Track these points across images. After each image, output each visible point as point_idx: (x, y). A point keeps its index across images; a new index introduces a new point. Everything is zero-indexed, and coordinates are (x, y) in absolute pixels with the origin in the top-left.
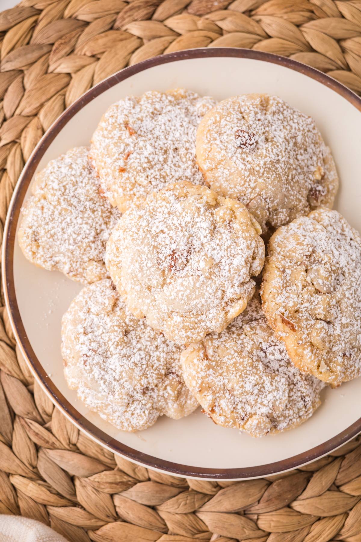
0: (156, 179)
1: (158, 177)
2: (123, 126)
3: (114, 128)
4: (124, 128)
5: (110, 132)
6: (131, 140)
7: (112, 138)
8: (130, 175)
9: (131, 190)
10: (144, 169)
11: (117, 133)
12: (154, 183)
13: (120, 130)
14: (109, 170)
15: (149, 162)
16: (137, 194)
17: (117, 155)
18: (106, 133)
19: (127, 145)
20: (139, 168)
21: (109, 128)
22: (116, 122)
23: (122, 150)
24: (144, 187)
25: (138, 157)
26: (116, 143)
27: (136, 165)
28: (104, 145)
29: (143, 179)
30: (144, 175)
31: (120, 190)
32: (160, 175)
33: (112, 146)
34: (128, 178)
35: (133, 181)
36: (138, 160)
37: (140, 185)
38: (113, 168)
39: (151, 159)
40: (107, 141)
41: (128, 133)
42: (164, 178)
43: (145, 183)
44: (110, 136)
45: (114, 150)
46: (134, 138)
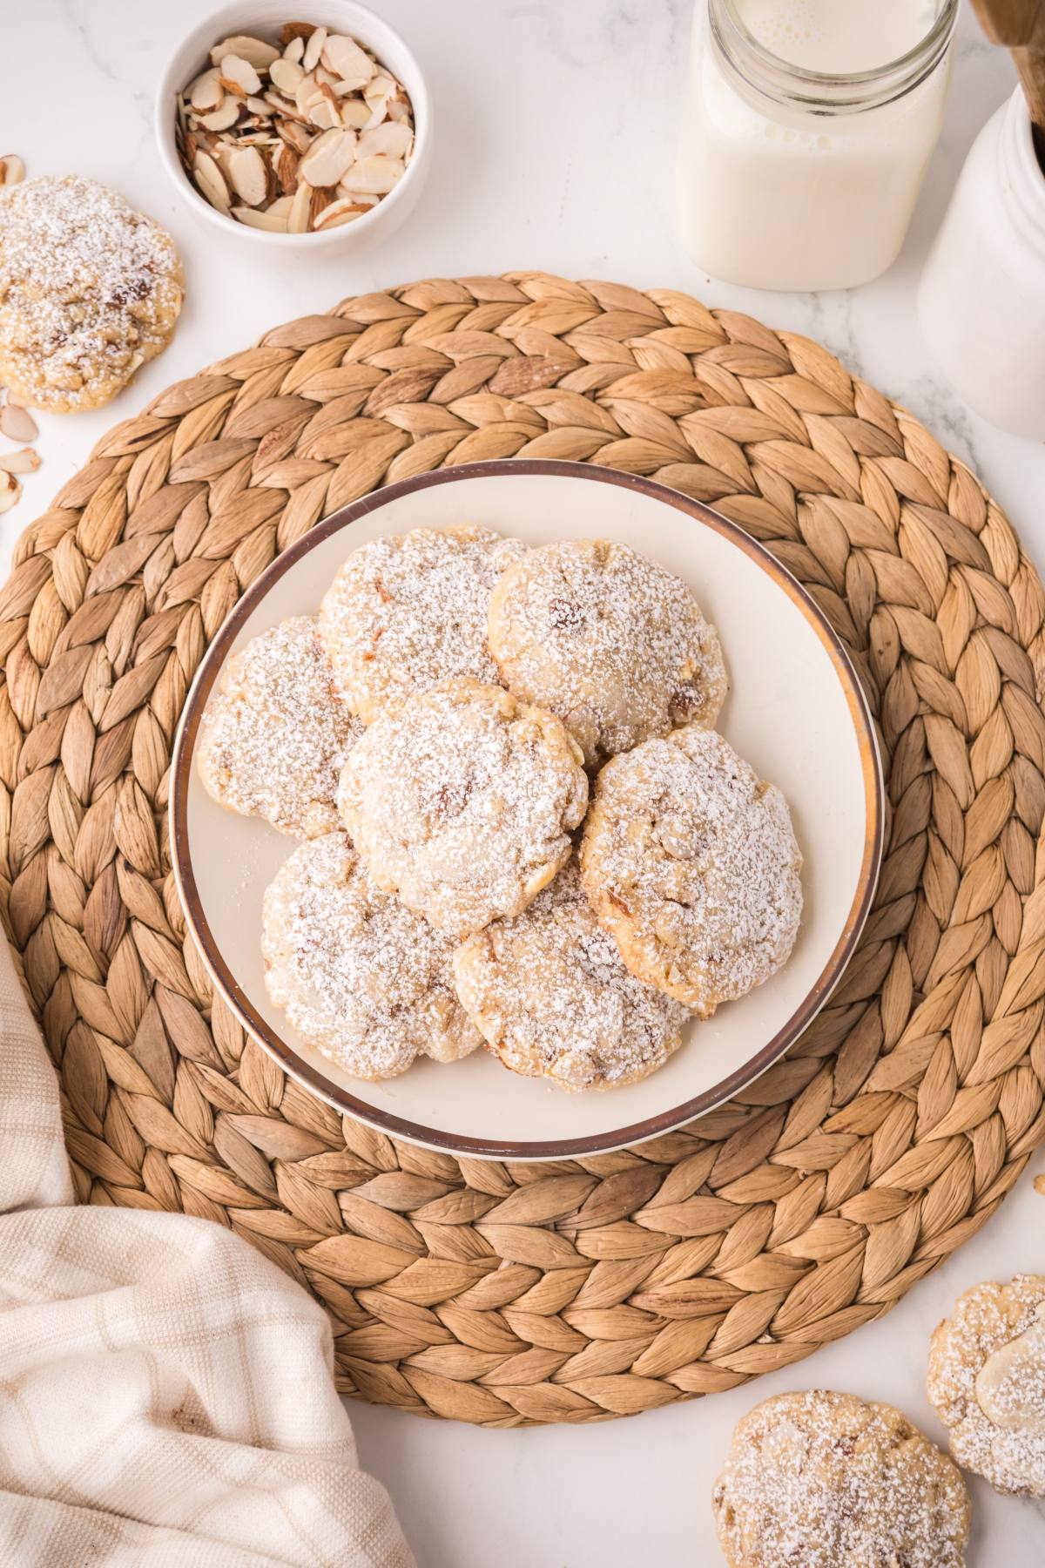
0: (423, 673)
1: (426, 670)
2: (372, 586)
3: (358, 590)
4: (374, 590)
5: (351, 595)
6: (384, 609)
7: (354, 605)
8: (381, 666)
9: (382, 689)
10: (404, 657)
11: (362, 598)
12: (419, 680)
13: (368, 593)
14: (347, 656)
15: (412, 645)
16: (392, 696)
17: (361, 634)
18: (344, 596)
19: (378, 617)
20: (396, 655)
21: (350, 589)
22: (361, 579)
23: (369, 625)
24: (403, 685)
25: (395, 636)
26: (360, 614)
27: (391, 649)
28: (341, 615)
29: (401, 673)
30: (403, 666)
31: (365, 689)
32: (430, 666)
33: (353, 619)
34: (378, 671)
35: (386, 676)
36: (395, 642)
37: (396, 682)
38: (354, 653)
39: (415, 641)
40: (346, 610)
41: (379, 598)
42: (435, 671)
43: (405, 678)
44: (351, 601)
45: (357, 625)
46: (390, 606)
